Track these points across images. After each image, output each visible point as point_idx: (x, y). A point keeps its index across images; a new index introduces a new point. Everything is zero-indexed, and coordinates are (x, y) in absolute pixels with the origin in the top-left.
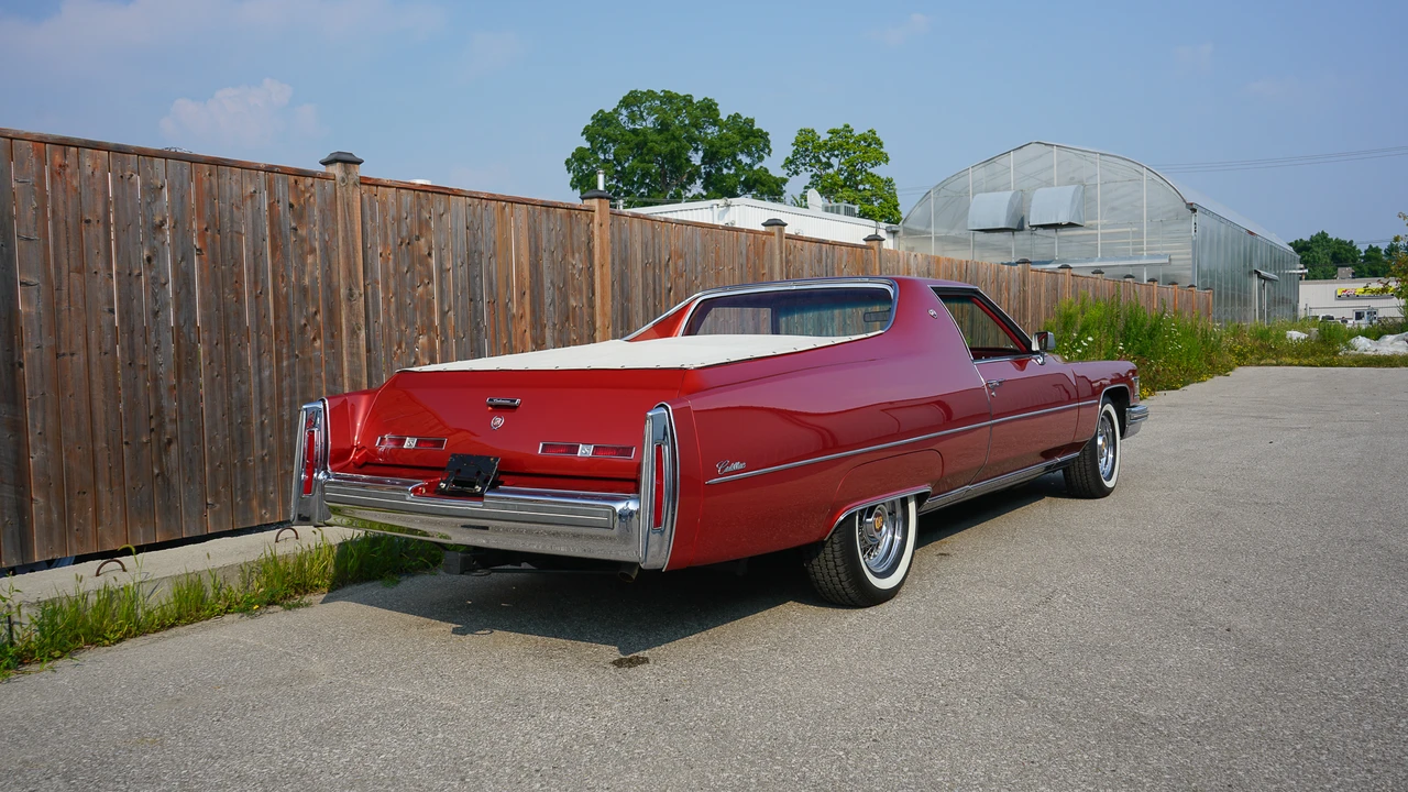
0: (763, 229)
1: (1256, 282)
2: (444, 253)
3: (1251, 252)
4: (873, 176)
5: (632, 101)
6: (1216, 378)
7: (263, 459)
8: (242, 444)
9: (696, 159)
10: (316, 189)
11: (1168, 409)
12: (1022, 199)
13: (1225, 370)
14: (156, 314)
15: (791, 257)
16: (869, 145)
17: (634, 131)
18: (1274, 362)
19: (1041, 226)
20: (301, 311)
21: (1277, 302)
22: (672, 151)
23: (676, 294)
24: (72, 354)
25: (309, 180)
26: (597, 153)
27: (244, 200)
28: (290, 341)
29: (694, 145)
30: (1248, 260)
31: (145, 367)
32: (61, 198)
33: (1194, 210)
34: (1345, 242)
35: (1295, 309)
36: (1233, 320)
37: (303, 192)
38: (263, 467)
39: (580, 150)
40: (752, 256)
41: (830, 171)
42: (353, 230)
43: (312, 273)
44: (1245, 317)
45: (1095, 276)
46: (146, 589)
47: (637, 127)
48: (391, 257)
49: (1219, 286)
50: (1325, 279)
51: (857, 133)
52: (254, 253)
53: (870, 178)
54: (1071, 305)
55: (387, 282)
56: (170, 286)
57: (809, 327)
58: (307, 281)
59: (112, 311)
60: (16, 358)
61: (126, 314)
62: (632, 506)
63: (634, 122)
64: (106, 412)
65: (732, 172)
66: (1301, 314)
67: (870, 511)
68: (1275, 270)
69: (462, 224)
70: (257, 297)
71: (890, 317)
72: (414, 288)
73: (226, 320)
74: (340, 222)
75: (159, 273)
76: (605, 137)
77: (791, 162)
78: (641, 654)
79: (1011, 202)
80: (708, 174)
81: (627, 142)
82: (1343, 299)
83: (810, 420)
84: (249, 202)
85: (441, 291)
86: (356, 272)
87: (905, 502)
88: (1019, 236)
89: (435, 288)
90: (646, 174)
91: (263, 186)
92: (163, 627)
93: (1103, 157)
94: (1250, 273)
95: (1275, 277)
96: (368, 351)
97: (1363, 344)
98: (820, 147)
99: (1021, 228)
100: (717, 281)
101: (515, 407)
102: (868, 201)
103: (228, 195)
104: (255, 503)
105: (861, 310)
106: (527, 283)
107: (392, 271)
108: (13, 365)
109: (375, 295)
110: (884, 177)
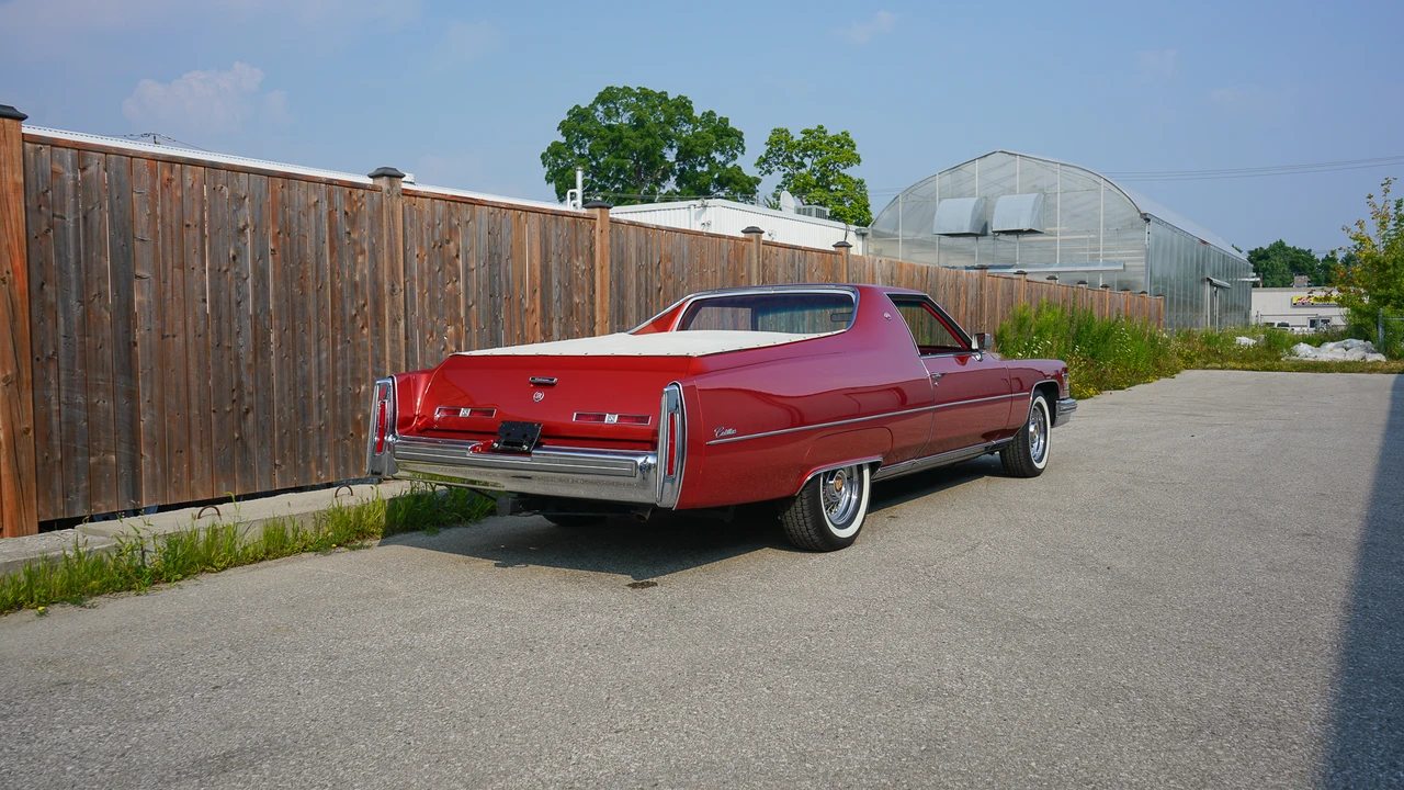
0: (743, 235)
1: (1208, 288)
2: (470, 255)
3: (1204, 262)
4: (845, 177)
5: (608, 97)
6: (1162, 380)
7: (320, 428)
8: (304, 415)
9: (671, 156)
10: (366, 200)
11: (1110, 406)
12: (986, 205)
13: (1173, 372)
14: (239, 303)
15: (767, 261)
16: (842, 147)
17: (609, 127)
18: (1219, 366)
19: (1004, 232)
20: (353, 303)
21: (1228, 308)
22: (647, 148)
23: (665, 293)
24: (174, 336)
25: (361, 192)
26: (572, 148)
27: (309, 207)
28: (343, 329)
29: (670, 143)
30: (1201, 267)
31: (229, 348)
32: (168, 205)
33: (1148, 220)
34: (1304, 252)
35: (1247, 316)
36: (1185, 325)
37: (356, 202)
38: (320, 436)
39: (555, 144)
40: (732, 260)
41: (803, 171)
42: (396, 234)
43: (362, 270)
44: (1197, 323)
45: (1049, 281)
46: (241, 529)
47: (612, 122)
48: (426, 258)
49: (1172, 293)
50: (1283, 287)
51: (830, 134)
52: (316, 254)
53: (842, 179)
54: (1025, 309)
55: (422, 280)
56: (249, 280)
57: (782, 324)
58: (357, 278)
59: (205, 301)
60: (132, 339)
61: (215, 304)
62: (651, 460)
63: (610, 118)
64: (199, 386)
65: (706, 169)
66: (1253, 322)
67: (832, 474)
68: (1227, 277)
69: (484, 230)
70: (318, 291)
71: (852, 317)
72: (444, 285)
73: (293, 310)
74: (385, 228)
75: (241, 269)
76: (580, 132)
77: (765, 161)
78: (650, 580)
79: (975, 209)
80: (682, 170)
81: (602, 138)
82: (1300, 307)
83: (781, 401)
84: (313, 210)
85: (467, 288)
86: (398, 269)
87: (860, 469)
88: (982, 240)
89: (461, 285)
90: (619, 171)
91: (324, 196)
92: (256, 560)
93: (1063, 168)
94: (1203, 281)
95: (1228, 285)
96: (406, 338)
97: (1304, 350)
98: (794, 147)
99: (984, 233)
100: (701, 282)
101: (553, 385)
102: (840, 201)
103: (296, 204)
104: (313, 465)
105: (829, 312)
106: (538, 282)
107: (426, 270)
108: (129, 344)
109: (412, 289)
110: (856, 178)
